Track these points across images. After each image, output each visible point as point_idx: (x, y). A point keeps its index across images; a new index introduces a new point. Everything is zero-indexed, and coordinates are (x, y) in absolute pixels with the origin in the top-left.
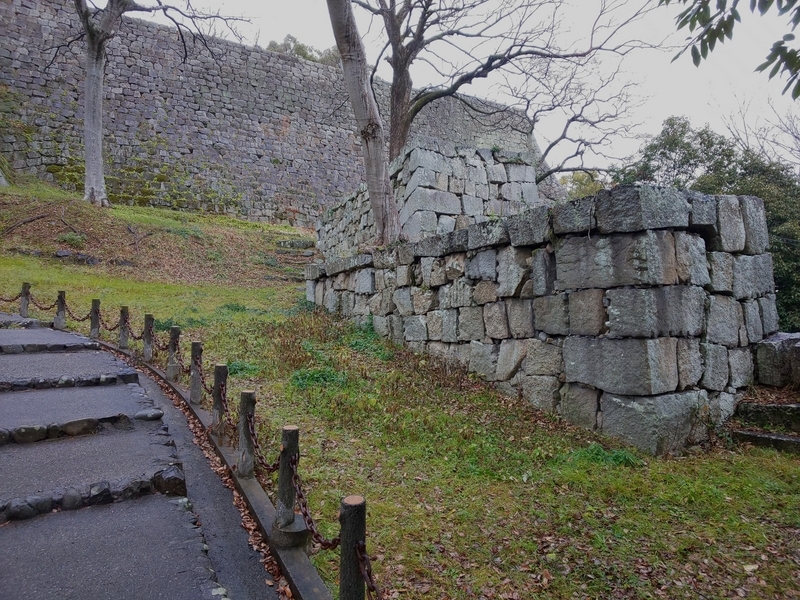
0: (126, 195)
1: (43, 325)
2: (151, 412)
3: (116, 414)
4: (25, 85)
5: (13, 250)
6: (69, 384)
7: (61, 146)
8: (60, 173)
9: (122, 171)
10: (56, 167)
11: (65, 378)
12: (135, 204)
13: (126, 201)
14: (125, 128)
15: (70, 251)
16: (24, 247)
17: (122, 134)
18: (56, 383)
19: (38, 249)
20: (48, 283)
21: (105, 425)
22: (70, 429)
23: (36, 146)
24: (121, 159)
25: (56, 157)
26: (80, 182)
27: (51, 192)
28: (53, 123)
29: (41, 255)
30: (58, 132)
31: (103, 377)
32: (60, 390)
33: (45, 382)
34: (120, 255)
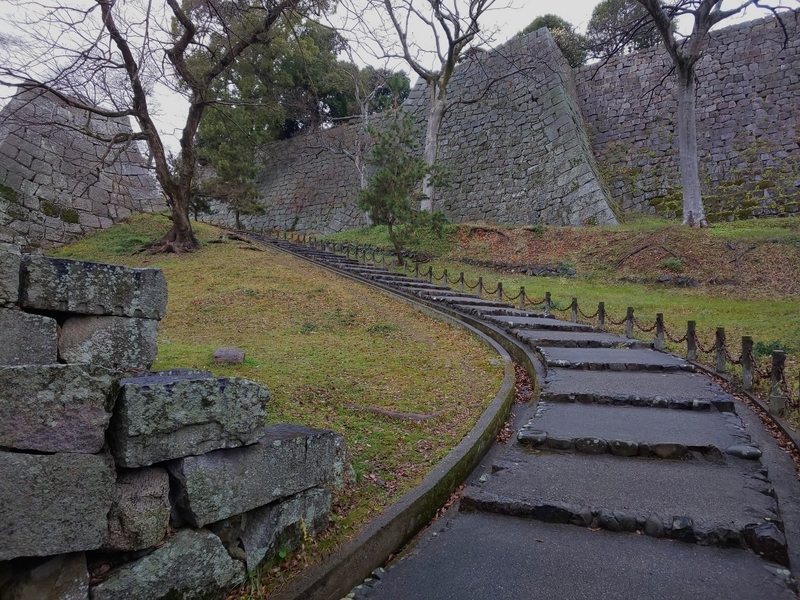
0: (725, 211)
1: (644, 346)
2: (746, 449)
3: (706, 444)
4: (628, 135)
5: (623, 279)
6: (662, 405)
7: (661, 180)
8: (661, 204)
9: (720, 187)
10: (657, 200)
11: (658, 399)
12: (735, 219)
13: (726, 217)
14: (721, 143)
15: (671, 275)
16: (632, 276)
17: (718, 150)
18: (651, 402)
19: (643, 276)
20: (652, 306)
21: (695, 454)
22: (660, 451)
23: (640, 185)
24: (719, 176)
25: (657, 190)
26: (679, 208)
27: (654, 223)
28: (653, 160)
29: (646, 281)
30: (657, 167)
31: (696, 402)
32: (654, 410)
33: (641, 400)
34: (720, 275)
